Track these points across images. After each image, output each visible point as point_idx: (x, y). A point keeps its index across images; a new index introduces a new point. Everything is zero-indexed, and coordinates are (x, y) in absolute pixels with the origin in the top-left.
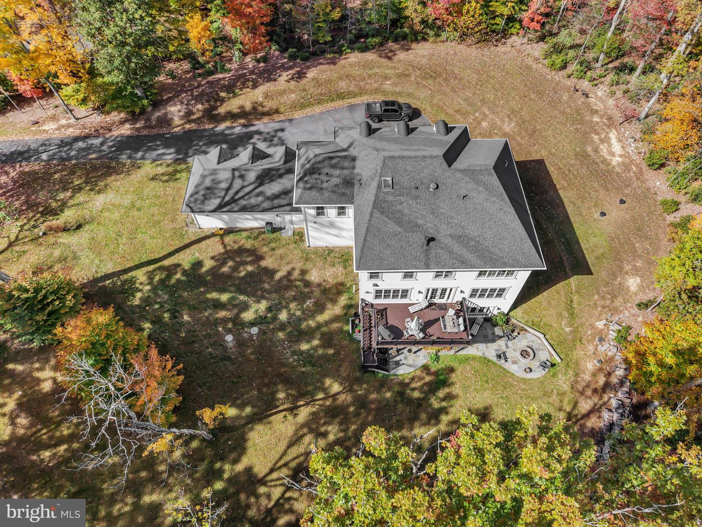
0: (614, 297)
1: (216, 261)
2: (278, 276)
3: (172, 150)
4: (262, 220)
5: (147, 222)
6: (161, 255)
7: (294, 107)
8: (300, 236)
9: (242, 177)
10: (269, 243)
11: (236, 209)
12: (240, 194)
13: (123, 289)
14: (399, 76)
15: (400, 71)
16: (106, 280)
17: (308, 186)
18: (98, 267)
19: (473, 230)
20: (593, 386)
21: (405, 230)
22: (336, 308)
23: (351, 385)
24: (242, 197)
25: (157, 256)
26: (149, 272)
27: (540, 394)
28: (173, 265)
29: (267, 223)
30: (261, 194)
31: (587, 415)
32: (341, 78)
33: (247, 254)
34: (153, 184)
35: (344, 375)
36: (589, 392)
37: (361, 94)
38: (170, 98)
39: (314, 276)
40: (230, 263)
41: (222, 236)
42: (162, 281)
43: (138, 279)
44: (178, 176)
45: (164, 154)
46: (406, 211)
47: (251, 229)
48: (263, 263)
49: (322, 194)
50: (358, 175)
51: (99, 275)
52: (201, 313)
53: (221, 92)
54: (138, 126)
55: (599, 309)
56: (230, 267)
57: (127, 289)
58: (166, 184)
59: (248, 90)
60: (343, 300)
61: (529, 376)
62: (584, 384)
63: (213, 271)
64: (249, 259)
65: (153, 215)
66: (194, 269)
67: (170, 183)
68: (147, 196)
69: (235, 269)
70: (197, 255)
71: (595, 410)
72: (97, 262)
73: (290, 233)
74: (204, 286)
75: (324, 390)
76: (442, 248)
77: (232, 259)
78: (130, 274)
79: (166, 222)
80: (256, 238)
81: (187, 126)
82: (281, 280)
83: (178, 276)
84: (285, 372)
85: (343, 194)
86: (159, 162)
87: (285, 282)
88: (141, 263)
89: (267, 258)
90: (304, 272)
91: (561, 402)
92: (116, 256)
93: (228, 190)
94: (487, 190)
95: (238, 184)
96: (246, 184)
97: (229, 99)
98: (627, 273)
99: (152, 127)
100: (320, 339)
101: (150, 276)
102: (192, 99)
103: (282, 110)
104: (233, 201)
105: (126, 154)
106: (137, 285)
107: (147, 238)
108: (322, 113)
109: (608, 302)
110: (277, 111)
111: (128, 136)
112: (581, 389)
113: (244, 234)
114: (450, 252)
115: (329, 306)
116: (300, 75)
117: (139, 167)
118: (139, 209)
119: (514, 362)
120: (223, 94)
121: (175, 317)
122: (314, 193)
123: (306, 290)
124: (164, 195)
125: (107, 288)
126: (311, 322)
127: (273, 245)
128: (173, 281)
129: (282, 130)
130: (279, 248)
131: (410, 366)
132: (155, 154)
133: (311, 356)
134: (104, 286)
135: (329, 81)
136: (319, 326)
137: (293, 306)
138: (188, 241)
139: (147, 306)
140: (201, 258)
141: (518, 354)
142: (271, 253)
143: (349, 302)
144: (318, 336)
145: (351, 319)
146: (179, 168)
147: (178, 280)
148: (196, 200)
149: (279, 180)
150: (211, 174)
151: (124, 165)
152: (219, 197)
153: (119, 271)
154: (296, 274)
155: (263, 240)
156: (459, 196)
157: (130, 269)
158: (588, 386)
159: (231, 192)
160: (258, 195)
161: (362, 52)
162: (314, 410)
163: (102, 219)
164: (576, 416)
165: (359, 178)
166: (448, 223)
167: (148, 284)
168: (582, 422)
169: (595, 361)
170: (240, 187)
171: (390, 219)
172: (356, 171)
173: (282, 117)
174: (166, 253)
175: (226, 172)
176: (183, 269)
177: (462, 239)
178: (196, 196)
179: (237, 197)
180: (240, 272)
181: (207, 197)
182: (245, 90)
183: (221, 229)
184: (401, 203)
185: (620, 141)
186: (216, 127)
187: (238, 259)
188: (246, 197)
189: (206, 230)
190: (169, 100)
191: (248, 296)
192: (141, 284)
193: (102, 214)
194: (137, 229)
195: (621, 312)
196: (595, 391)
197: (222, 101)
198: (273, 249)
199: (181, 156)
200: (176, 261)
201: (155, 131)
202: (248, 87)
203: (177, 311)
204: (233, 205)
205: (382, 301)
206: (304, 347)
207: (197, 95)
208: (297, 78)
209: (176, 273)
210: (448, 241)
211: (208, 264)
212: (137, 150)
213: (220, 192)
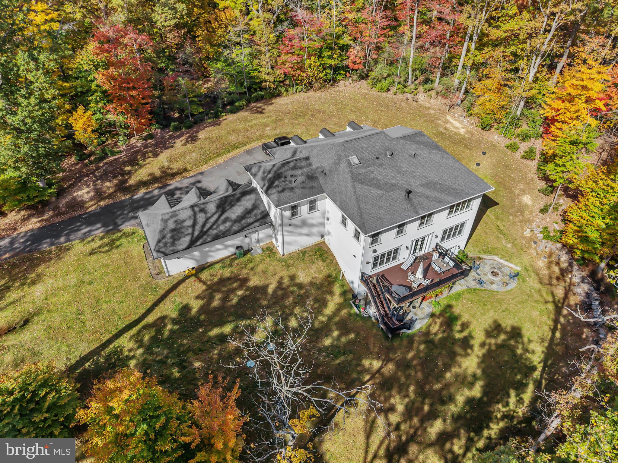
0: (522, 214)
1: (202, 299)
2: (270, 290)
3: (99, 225)
4: (231, 246)
5: (107, 291)
6: (139, 315)
7: (198, 163)
8: (270, 251)
9: (203, 210)
10: (246, 265)
11: (209, 240)
12: (208, 226)
13: (110, 364)
14: (275, 122)
15: (274, 118)
16: (83, 364)
17: (280, 189)
18: (69, 352)
19: (433, 176)
20: (554, 276)
21: (386, 191)
22: (334, 297)
23: (387, 354)
24: (211, 228)
25: (136, 317)
26: (134, 336)
27: (525, 297)
28: (158, 319)
29: (237, 248)
30: (227, 220)
31: (566, 297)
32: (228, 133)
33: (230, 282)
34: (94, 257)
35: (376, 350)
36: (555, 282)
37: (250, 142)
38: (71, 184)
39: (303, 278)
40: (218, 296)
41: (196, 275)
42: (154, 339)
43: (123, 347)
44: (118, 243)
45: (90, 231)
46: (379, 177)
47: (222, 260)
48: (251, 284)
49: (295, 193)
50: (318, 168)
51: (73, 361)
52: (210, 352)
53: (125, 167)
54: (46, 217)
55: (519, 224)
56: (219, 299)
57: (115, 362)
58: (109, 253)
59: (151, 159)
60: (337, 289)
61: (509, 288)
62: (547, 277)
63: (202, 310)
64: (235, 285)
65: (110, 283)
66: (183, 314)
67: (113, 251)
68: (93, 269)
69: (225, 299)
70: (179, 300)
71: (568, 292)
72: (64, 348)
73: (260, 251)
74: (201, 326)
75: (367, 371)
76: (420, 196)
77: (219, 291)
78: (111, 346)
79: (129, 284)
80: (230, 265)
81: (102, 203)
82: (275, 292)
83: (169, 327)
84: (322, 371)
85: (312, 187)
86: (90, 239)
87: (280, 293)
88: (120, 331)
89: (251, 277)
90: (292, 278)
91: (542, 296)
92: (86, 334)
93: (194, 226)
94: (426, 146)
95: (201, 218)
96: (209, 215)
97: (136, 171)
98: (519, 195)
99: (64, 214)
100: (337, 329)
101: (138, 339)
102: (97, 180)
103: (189, 168)
104: (203, 233)
105: (46, 243)
106: (126, 354)
107: (114, 305)
108: (226, 162)
109: (521, 218)
110: (185, 170)
111: (39, 228)
112: (548, 282)
113: (218, 266)
114: (427, 197)
115: (329, 297)
116: (193, 139)
117: (68, 249)
118: (91, 283)
119: (492, 283)
120: (128, 168)
121: (184, 368)
122: (287, 194)
123: (302, 291)
124: (113, 262)
125: (89, 370)
126: (321, 318)
127: (251, 265)
128: (166, 333)
129: (199, 182)
130: (257, 266)
131: (423, 318)
132: (80, 233)
133: (337, 347)
134: (85, 370)
135: (219, 138)
136: (330, 318)
137: (297, 310)
138: (163, 292)
139: (147, 369)
140: (185, 303)
141: (490, 276)
142: (252, 273)
143: (342, 289)
144: (334, 327)
145: (351, 302)
146: (114, 237)
147: (172, 331)
148: (165, 244)
149: (239, 203)
150: (172, 217)
151: (50, 252)
152: (188, 234)
153: (98, 348)
154: (286, 281)
155: (238, 264)
156: (410, 156)
157: (110, 341)
158: (550, 278)
159: (198, 228)
160: (224, 222)
161: (235, 113)
162: (369, 391)
163: (52, 306)
164: (559, 301)
165: (320, 170)
166: (414, 177)
167: (139, 348)
168: (566, 303)
169: (542, 259)
170: (204, 220)
171: (370, 186)
172: (314, 167)
173: (192, 173)
174: (144, 311)
175: (186, 211)
176: (171, 318)
177: (429, 185)
178: (164, 241)
179: (205, 229)
180: (231, 300)
181: (176, 237)
182: (148, 161)
183: (193, 268)
184: (372, 172)
185: (456, 120)
186: (133, 196)
187: (224, 289)
188: (215, 227)
189: (177, 276)
190: (71, 186)
191: (250, 318)
192: (130, 350)
193: (48, 302)
194: (98, 301)
195: (533, 220)
196: (558, 279)
197: (129, 173)
198: (252, 269)
199: (111, 228)
200: (159, 315)
201: (67, 216)
202: (150, 157)
203: (184, 361)
204: (205, 237)
205: (380, 269)
206: (327, 342)
207: (101, 175)
208: (191, 141)
209: (165, 326)
210: (420, 190)
211: (196, 305)
212: (58, 237)
213: (188, 230)
